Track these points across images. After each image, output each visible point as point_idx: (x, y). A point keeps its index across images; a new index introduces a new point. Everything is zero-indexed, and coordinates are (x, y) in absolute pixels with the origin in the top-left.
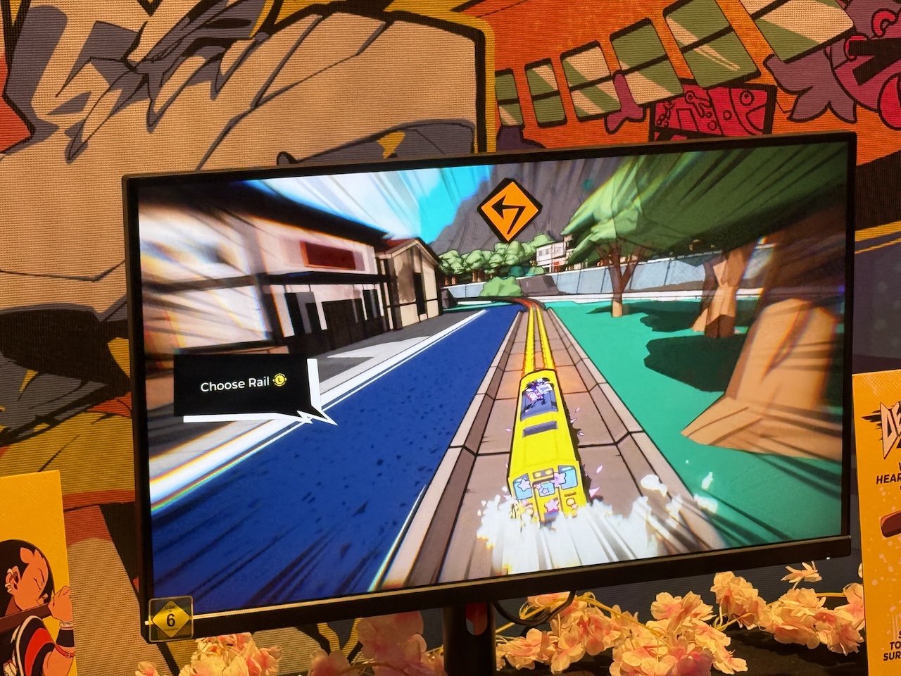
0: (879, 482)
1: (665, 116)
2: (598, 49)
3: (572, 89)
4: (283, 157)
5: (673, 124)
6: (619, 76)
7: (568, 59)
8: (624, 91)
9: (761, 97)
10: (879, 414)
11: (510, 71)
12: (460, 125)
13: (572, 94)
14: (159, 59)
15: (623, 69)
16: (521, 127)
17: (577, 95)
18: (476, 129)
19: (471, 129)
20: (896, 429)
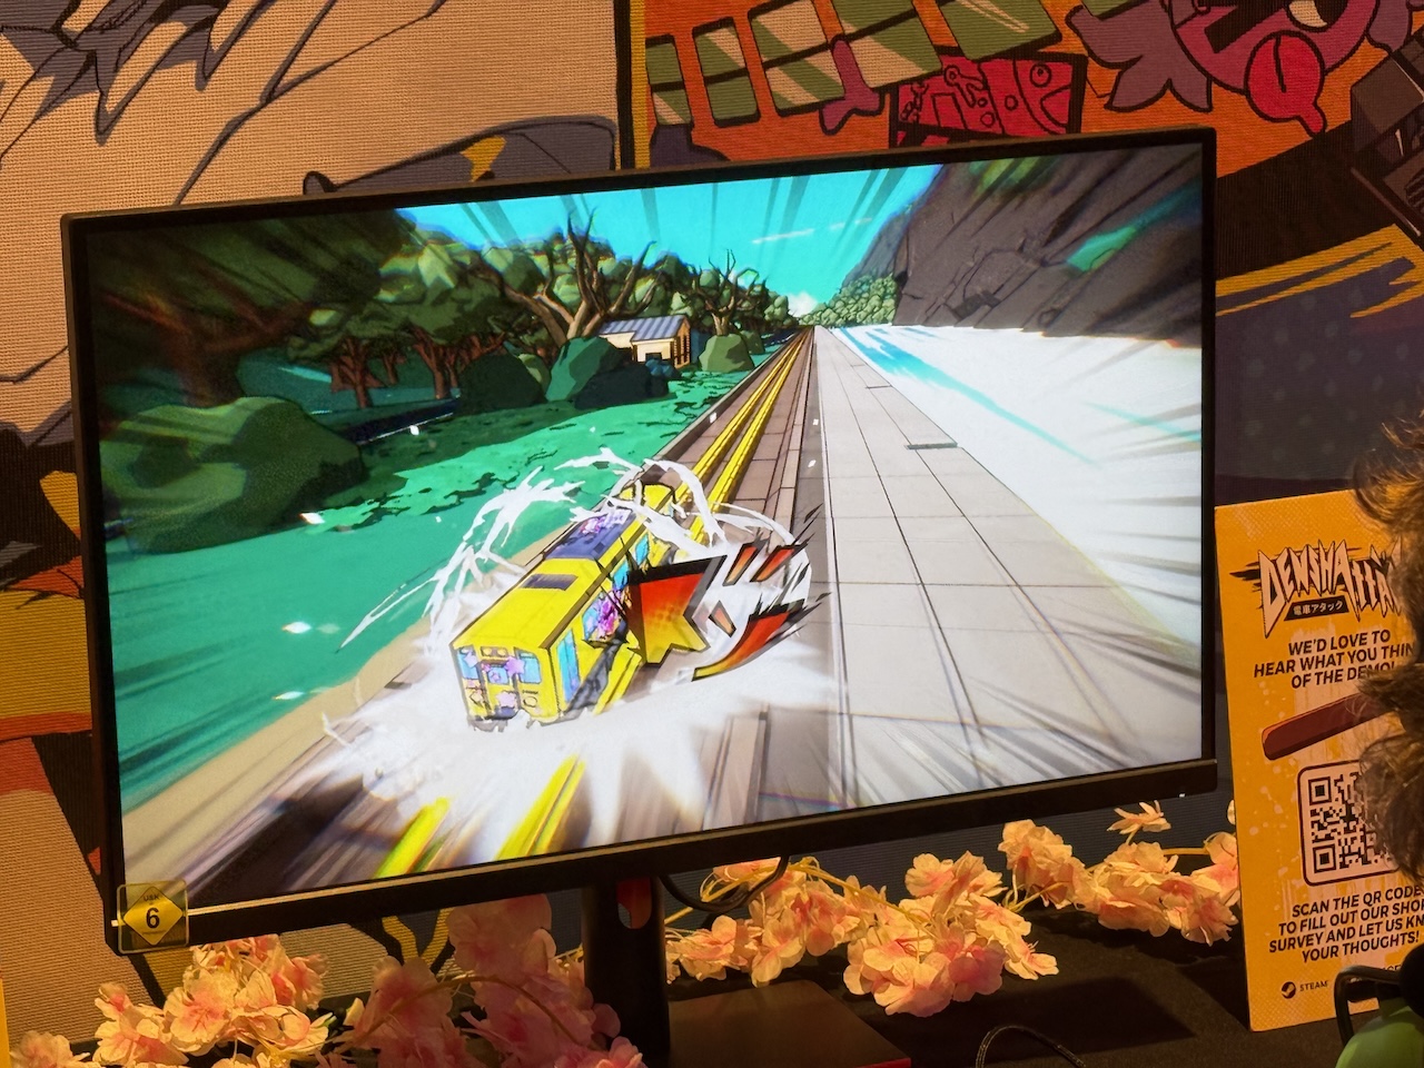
0: (1259, 673)
1: (913, 105)
3: (767, 66)
4: (313, 180)
5: (927, 118)
6: (841, 43)
7: (762, 19)
8: (849, 68)
9: (1064, 74)
10: (1256, 567)
11: (668, 39)
12: (591, 124)
13: (768, 73)
14: (112, 26)
15: (847, 32)
16: (688, 127)
17: (775, 74)
18: (618, 131)
19: (610, 131)
20: (1284, 592)
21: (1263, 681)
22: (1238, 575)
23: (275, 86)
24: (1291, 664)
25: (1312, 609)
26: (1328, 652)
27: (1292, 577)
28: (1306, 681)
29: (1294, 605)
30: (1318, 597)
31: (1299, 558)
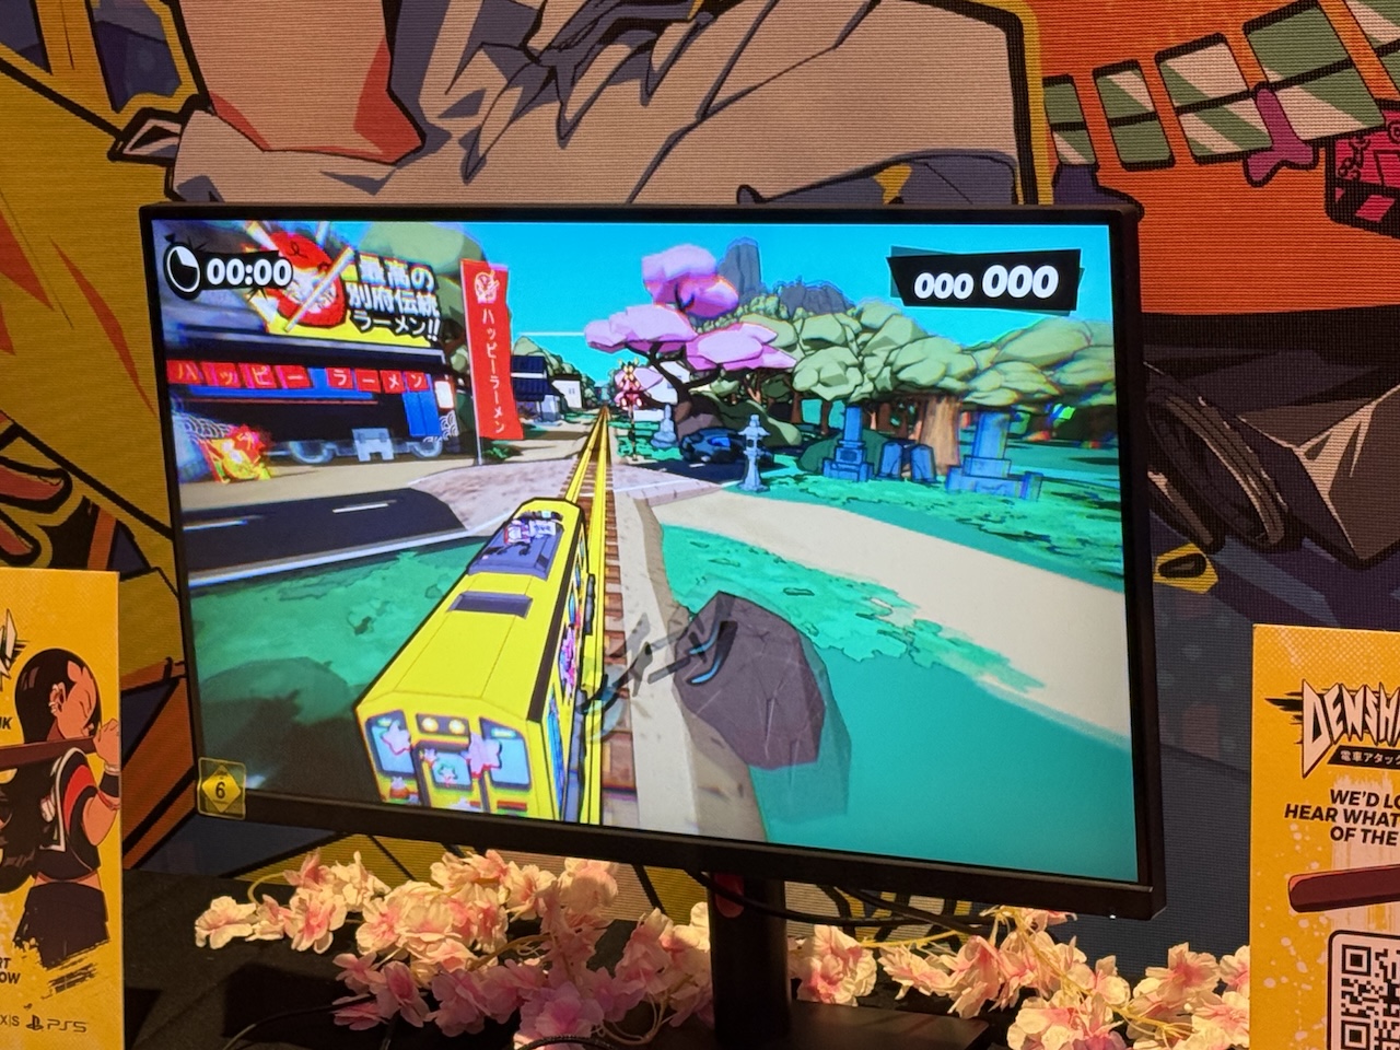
0: (1291, 814)
1: (1353, 161)
2: (1222, 48)
3: (1180, 111)
4: (744, 192)
5: (1369, 175)
6: (1264, 92)
7: (1172, 63)
8: (1277, 119)
10: (1299, 698)
11: (1067, 79)
12: (991, 158)
13: (1181, 118)
15: (1271, 80)
16: (1095, 167)
17: (1190, 122)
18: (1018, 168)
19: (1011, 168)
20: (1330, 733)
21: (1295, 824)
22: (1275, 702)
23: (708, 105)
24: (1332, 813)
25: (1364, 757)
26: (1379, 809)
27: (1342, 717)
28: (1348, 835)
29: (1342, 748)
30: (1373, 746)
31: (1353, 698)
